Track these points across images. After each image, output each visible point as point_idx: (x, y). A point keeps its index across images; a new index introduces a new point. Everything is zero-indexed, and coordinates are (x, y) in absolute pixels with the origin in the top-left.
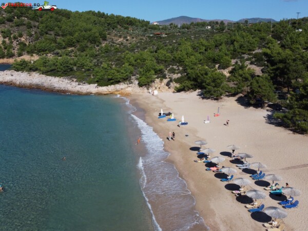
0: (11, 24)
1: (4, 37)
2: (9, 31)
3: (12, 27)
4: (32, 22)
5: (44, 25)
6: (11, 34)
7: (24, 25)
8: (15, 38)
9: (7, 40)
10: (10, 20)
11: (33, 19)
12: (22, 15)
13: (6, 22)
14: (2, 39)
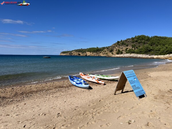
0: (137, 43)
1: (133, 47)
2: (135, 45)
4: (146, 42)
5: (151, 42)
6: (136, 46)
7: (142, 43)
8: (137, 48)
9: (133, 48)
10: (136, 41)
11: (147, 40)
12: (142, 39)
13: (135, 42)
14: (131, 48)
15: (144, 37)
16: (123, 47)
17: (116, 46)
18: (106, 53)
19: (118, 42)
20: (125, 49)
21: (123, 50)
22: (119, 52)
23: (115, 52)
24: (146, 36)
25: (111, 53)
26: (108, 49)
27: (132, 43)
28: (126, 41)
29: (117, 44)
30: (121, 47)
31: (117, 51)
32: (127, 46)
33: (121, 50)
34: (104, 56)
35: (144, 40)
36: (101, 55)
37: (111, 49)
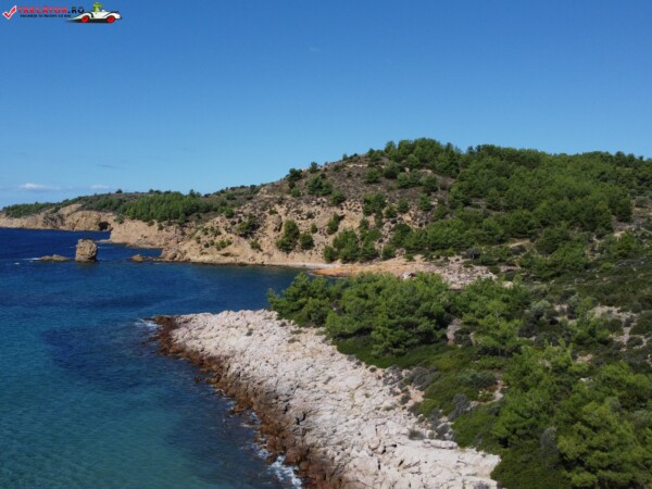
2: (381, 199)
5: (465, 184)
6: (383, 205)
7: (420, 184)
9: (371, 219)
10: (391, 175)
12: (423, 163)
13: (383, 179)
14: (361, 216)
15: (431, 152)
16: (318, 208)
17: (280, 202)
18: (218, 240)
20: (326, 221)
21: (315, 230)
22: (293, 239)
23: (272, 234)
24: (444, 143)
25: (246, 244)
27: (369, 183)
28: (337, 168)
29: (286, 187)
30: (305, 209)
31: (283, 230)
32: (339, 201)
33: (304, 226)
34: (206, 258)
35: (432, 168)
36: (188, 256)
37: (251, 216)
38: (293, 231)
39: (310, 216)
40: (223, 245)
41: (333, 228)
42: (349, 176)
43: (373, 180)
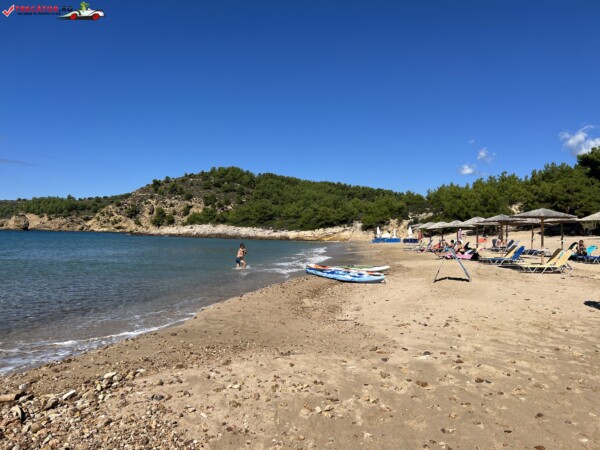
0: (218, 189)
1: (207, 204)
2: (213, 196)
3: (218, 192)
4: (246, 189)
5: (260, 191)
6: (216, 201)
7: (235, 191)
8: (220, 206)
9: (209, 207)
10: (217, 185)
11: (248, 184)
12: (235, 180)
13: (213, 187)
14: (203, 205)
15: (239, 174)
16: (176, 201)
17: (152, 197)
18: (112, 219)
19: (157, 183)
20: (182, 208)
21: (175, 213)
22: (161, 219)
23: (147, 216)
24: (245, 170)
25: (132, 222)
26: (119, 205)
27: (205, 189)
28: (183, 180)
29: (152, 190)
30: (168, 201)
31: (155, 213)
32: (189, 198)
33: (168, 211)
34: (105, 229)
35: (240, 183)
36: (92, 228)
37: (133, 205)
38: (161, 213)
39: (172, 205)
40: (115, 222)
41: (186, 212)
42: (192, 184)
43: (207, 188)
